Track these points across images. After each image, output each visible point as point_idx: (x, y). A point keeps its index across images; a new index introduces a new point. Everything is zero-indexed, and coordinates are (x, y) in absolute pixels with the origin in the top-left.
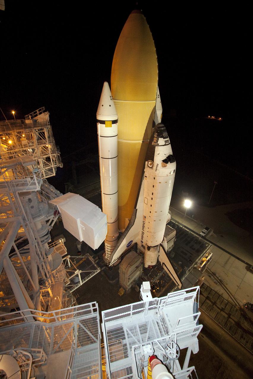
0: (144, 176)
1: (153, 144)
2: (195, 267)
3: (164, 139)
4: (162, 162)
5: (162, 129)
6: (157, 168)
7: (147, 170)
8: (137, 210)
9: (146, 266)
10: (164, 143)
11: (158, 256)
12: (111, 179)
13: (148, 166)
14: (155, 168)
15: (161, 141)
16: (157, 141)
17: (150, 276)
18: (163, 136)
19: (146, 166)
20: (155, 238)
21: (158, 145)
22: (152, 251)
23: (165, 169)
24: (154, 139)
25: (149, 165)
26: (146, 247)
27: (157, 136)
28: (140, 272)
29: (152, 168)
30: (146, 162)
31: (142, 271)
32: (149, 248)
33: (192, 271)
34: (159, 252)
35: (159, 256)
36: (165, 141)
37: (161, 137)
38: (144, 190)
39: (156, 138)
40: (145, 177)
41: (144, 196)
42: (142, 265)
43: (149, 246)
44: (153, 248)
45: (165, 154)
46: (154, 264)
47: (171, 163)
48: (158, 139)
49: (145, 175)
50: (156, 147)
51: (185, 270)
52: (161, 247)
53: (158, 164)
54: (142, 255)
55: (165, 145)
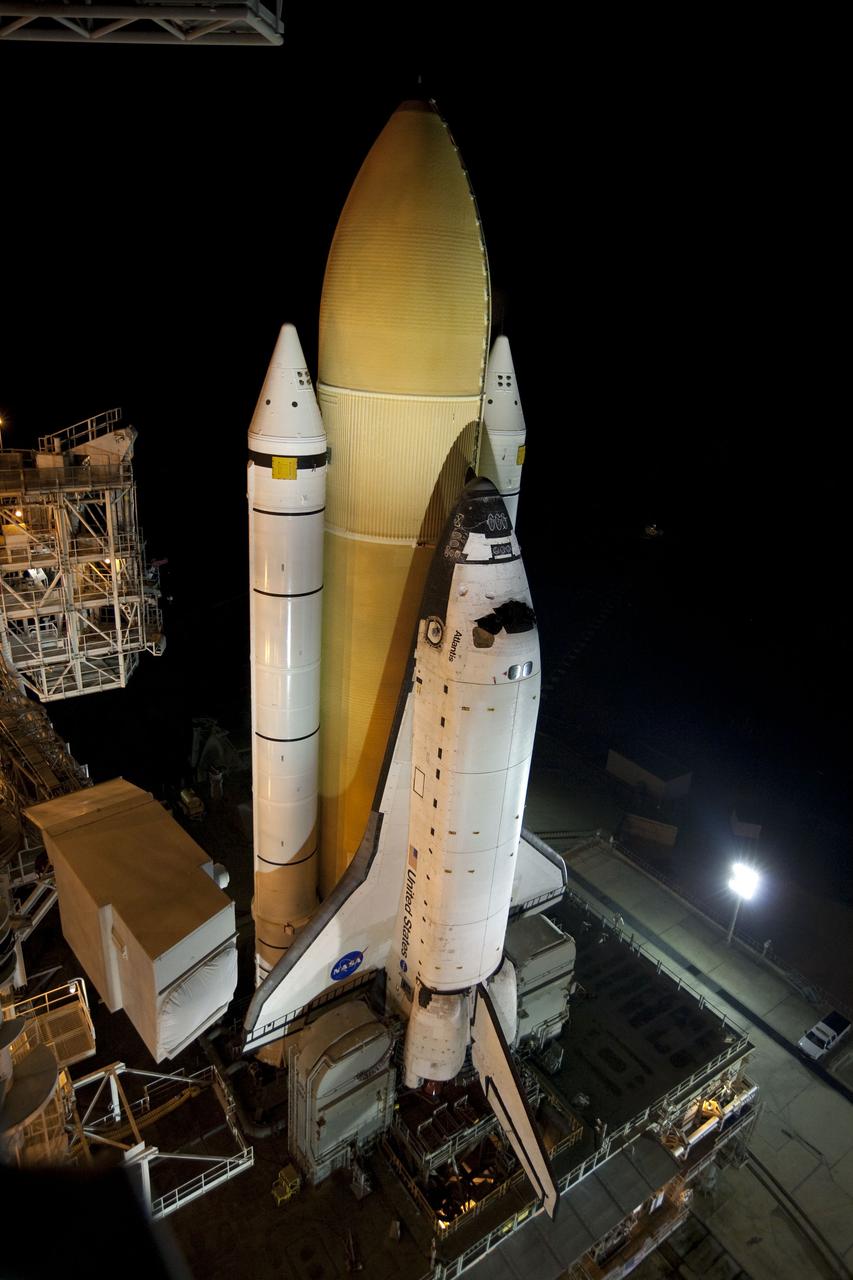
0: (414, 679)
1: (448, 552)
2: (651, 1131)
3: (487, 537)
4: (476, 625)
5: (486, 499)
6: (454, 646)
7: (422, 652)
8: (381, 816)
9: (412, 1082)
10: (488, 555)
11: (468, 1040)
12: (289, 678)
13: (427, 638)
14: (447, 646)
15: (478, 545)
16: (463, 545)
17: (426, 1132)
18: (485, 525)
19: (421, 638)
20: (452, 952)
21: (464, 559)
22: (435, 1011)
23: (486, 653)
24: (454, 534)
25: (430, 635)
26: (417, 989)
27: (463, 524)
28: (381, 1105)
29: (438, 646)
30: (423, 623)
31: (391, 1102)
32: (427, 995)
33: (629, 1149)
34: (472, 1022)
35: (473, 1041)
36: (492, 546)
37: (477, 531)
38: (413, 735)
39: (459, 531)
40: (416, 684)
41: (414, 762)
42: (393, 1073)
43: (429, 985)
44: (441, 997)
45: (492, 594)
46: (445, 1074)
47: (509, 631)
48: (467, 538)
49: (416, 674)
50: (457, 565)
51: (601, 1135)
52: (481, 1002)
53: (458, 635)
54: (399, 1025)
55: (492, 561)
